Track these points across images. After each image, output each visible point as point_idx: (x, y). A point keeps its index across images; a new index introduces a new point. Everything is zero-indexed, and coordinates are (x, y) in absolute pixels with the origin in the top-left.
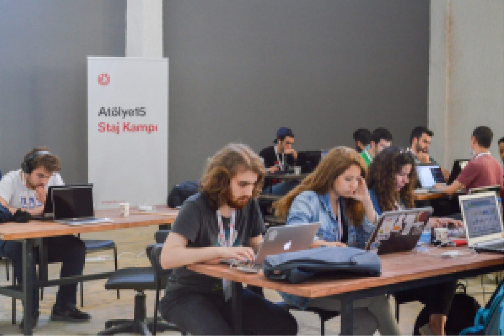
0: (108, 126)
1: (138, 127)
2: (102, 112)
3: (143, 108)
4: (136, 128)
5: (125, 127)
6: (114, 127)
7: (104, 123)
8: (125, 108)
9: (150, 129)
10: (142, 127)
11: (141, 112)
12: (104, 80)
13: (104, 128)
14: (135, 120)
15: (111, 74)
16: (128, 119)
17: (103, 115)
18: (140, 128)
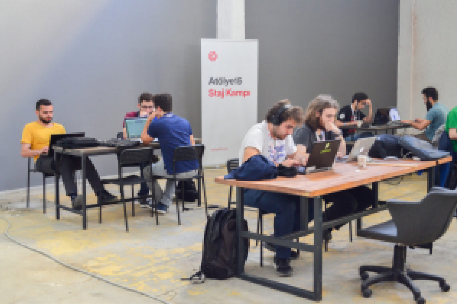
0: (215, 92)
1: (237, 92)
2: (212, 81)
3: (240, 78)
4: (235, 93)
5: (228, 93)
6: (220, 92)
7: (212, 90)
8: (228, 78)
9: (246, 94)
10: (240, 92)
11: (239, 81)
12: (213, 56)
13: (213, 93)
14: (235, 87)
15: (218, 52)
16: (230, 86)
17: (212, 84)
18: (238, 93)
